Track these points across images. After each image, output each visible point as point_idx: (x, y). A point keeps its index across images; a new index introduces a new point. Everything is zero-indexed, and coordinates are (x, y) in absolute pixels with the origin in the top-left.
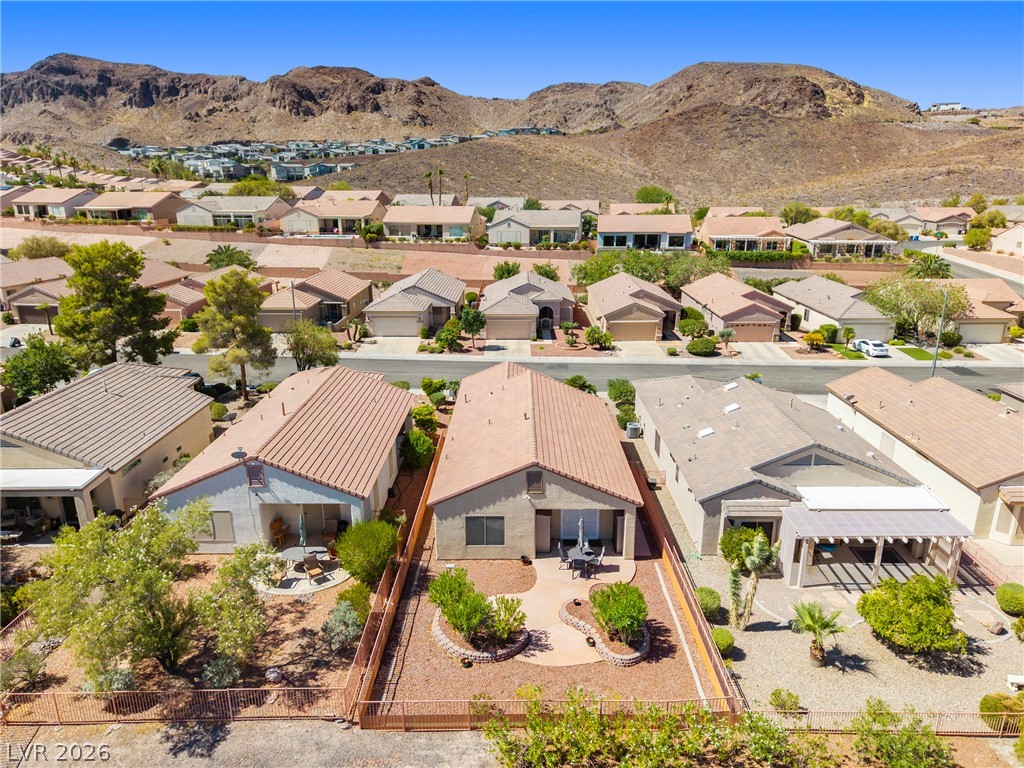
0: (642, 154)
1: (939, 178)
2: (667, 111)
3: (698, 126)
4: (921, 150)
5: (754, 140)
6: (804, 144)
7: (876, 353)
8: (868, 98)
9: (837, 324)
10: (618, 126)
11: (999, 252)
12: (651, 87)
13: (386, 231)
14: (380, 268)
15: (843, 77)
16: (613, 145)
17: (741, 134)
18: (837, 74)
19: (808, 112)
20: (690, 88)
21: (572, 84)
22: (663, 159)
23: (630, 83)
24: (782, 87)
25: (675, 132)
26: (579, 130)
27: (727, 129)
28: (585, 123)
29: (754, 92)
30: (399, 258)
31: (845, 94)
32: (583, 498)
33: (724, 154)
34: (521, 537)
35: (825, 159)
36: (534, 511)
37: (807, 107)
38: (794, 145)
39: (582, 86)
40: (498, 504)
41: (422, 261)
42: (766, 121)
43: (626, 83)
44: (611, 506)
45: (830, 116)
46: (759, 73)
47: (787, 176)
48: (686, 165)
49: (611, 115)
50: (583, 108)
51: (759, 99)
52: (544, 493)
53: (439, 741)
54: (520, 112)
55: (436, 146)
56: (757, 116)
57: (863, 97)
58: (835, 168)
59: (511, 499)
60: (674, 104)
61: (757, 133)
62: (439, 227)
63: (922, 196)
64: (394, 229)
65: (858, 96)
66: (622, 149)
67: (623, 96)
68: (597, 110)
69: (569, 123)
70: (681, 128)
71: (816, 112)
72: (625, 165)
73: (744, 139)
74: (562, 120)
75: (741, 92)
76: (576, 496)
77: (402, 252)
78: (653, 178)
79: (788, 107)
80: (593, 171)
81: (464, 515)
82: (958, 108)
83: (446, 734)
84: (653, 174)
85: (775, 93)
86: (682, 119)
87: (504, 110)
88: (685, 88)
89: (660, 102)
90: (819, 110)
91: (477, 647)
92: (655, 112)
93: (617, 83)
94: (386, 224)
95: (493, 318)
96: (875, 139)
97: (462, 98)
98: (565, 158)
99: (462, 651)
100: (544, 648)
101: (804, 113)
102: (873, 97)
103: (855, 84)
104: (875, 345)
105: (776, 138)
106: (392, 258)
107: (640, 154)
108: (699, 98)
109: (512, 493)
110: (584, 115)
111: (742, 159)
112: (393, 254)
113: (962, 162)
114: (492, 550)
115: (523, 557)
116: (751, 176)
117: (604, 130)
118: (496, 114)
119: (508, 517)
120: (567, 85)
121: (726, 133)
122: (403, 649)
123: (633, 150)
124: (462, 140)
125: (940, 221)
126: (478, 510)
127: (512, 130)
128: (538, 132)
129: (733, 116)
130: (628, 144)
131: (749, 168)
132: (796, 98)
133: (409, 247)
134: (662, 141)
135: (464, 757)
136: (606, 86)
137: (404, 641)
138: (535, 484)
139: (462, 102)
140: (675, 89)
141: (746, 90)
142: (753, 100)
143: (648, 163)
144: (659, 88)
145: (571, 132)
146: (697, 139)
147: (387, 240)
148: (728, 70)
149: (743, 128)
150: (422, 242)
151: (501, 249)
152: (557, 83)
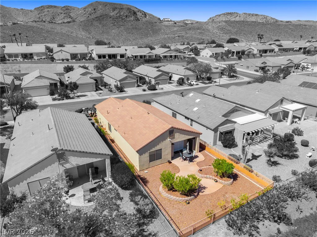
0: (87, 30)
1: (177, 38)
2: (88, 17)
3: (103, 22)
4: (167, 31)
5: (121, 27)
6: (136, 28)
7: (196, 84)
8: (148, 16)
9: (183, 77)
10: (74, 21)
11: (203, 56)
12: (81, 8)
13: (7, 57)
14: (10, 71)
15: (140, 9)
16: (75, 27)
17: (117, 25)
18: (138, 8)
19: (133, 19)
20: (94, 9)
21: (51, 6)
22: (94, 32)
23: (73, 7)
24: (125, 11)
25: (96, 23)
26: (60, 22)
27: (112, 23)
28: (62, 20)
29: (116, 12)
30: (17, 67)
31: (141, 14)
32: (186, 136)
33: (113, 31)
34: (167, 154)
35: (143, 33)
36: (171, 144)
37: (133, 17)
38: (133, 28)
39: (55, 7)
40: (160, 144)
41: (29, 67)
42: (123, 21)
43: (72, 7)
44: (193, 136)
45: (140, 20)
46: (116, 6)
47: (134, 38)
48: (102, 34)
49: (70, 17)
50: (59, 14)
51: (118, 14)
52: (174, 137)
53: (206, 233)
54: (34, 15)
55: (2, 26)
56: (120, 19)
57: (146, 15)
58: (146, 35)
59: (164, 141)
60: (90, 14)
61: (122, 24)
62: (31, 54)
63: (175, 43)
64: (10, 55)
65: (145, 15)
66: (79, 29)
67: (71, 11)
68: (65, 15)
69: (55, 19)
70: (97, 22)
71: (136, 19)
72: (82, 34)
73: (118, 26)
74: (52, 18)
75: (112, 12)
76: (184, 135)
77: (18, 65)
78: (93, 39)
79: (128, 17)
80: (72, 36)
81: (149, 152)
82: (169, 20)
83: (206, 229)
84: (93, 37)
85: (123, 13)
86: (97, 19)
87: (27, 14)
88: (93, 9)
89: (85, 14)
90: (136, 18)
91: (187, 195)
92: (85, 17)
93: (68, 6)
94: (6, 54)
95: (82, 84)
96: (155, 27)
97: (6, 8)
98: (60, 31)
99: (184, 199)
100: (204, 188)
101: (132, 19)
102: (149, 15)
103: (143, 12)
104: (195, 82)
105: (128, 26)
106: (14, 67)
107: (86, 30)
108: (98, 13)
109: (165, 139)
110: (60, 17)
111: (120, 33)
112: (14, 66)
113: (180, 34)
114: (158, 161)
115: (168, 161)
116: (124, 38)
117: (69, 22)
118: (24, 15)
119: (163, 148)
120: (49, 6)
121: (112, 24)
123: (83, 29)
124: (14, 24)
125: (183, 49)
126: (153, 149)
127: (34, 21)
128: (44, 22)
129: (113, 19)
130: (80, 27)
131: (122, 35)
132: (129, 14)
133: (20, 62)
134: (92, 26)
135: (218, 234)
136: (64, 7)
138: (172, 134)
139: (7, 9)
140: (90, 10)
141: (113, 12)
142: (117, 14)
143: (90, 34)
144: (84, 9)
145: (57, 22)
146: (104, 26)
147: (9, 60)
148: (106, 4)
149: (117, 23)
150: (25, 60)
151: (61, 61)
152: (45, 5)
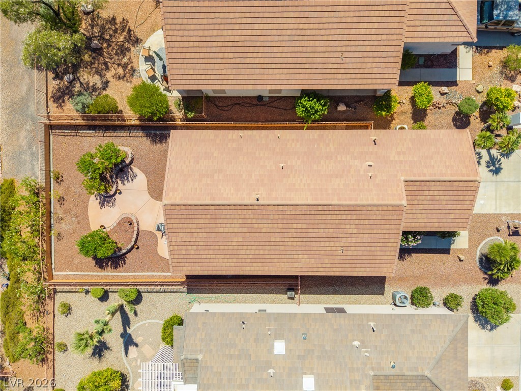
100: (102, 205)
122: (101, 135)
137: (107, 134)
